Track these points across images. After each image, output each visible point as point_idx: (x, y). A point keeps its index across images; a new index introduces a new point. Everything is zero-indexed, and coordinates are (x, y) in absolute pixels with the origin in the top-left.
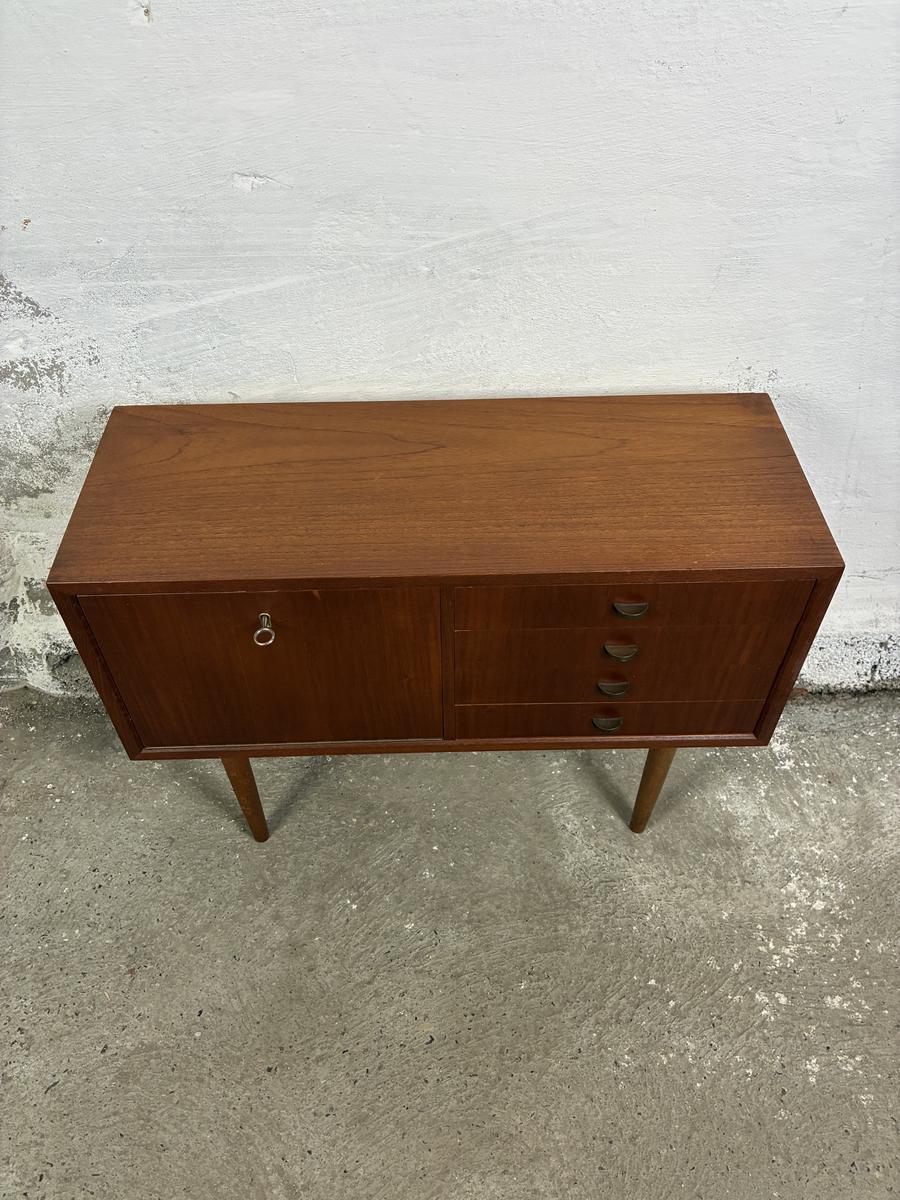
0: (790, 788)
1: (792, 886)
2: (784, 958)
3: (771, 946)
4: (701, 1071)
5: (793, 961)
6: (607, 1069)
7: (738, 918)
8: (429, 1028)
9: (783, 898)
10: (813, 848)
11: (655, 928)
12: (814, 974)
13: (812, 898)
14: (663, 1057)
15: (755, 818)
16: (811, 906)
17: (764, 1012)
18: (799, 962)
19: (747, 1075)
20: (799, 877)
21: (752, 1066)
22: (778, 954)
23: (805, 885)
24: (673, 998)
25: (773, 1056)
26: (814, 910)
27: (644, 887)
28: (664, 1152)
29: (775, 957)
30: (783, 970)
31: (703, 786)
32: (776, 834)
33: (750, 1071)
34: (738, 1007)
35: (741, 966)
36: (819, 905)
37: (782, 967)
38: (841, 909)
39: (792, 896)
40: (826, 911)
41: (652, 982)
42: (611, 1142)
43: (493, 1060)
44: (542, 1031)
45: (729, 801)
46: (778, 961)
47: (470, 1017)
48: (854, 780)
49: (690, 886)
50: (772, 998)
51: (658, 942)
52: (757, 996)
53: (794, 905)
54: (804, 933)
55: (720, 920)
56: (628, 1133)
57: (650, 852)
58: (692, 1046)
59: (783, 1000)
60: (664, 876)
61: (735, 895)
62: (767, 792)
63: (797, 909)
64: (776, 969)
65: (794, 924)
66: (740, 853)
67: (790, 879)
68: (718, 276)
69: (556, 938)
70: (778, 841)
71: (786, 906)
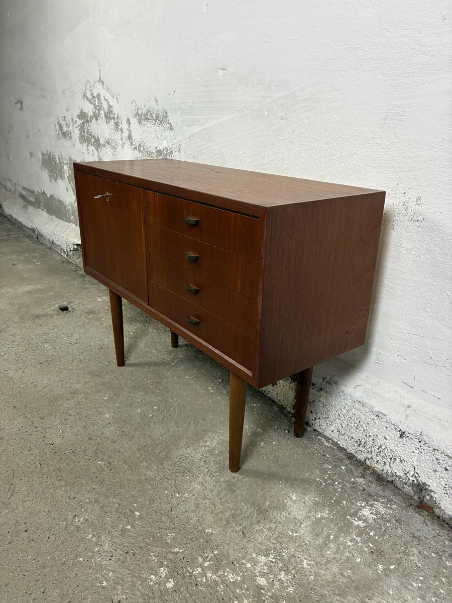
0: (340, 530)
1: (262, 559)
2: (203, 575)
3: (206, 564)
4: (91, 557)
5: (204, 581)
6: (70, 513)
7: (213, 538)
8: (58, 441)
9: (249, 557)
10: (305, 561)
11: (174, 501)
12: (204, 598)
13: (263, 575)
14: (91, 535)
15: (295, 518)
16: (256, 576)
17: (153, 577)
18: (207, 585)
19: (101, 583)
20: (274, 560)
21: (110, 583)
22: (203, 570)
23: (270, 567)
24: (133, 526)
25: (123, 593)
26: (256, 580)
27: (196, 486)
28: (30, 557)
29: (200, 569)
30: (193, 578)
31: (292, 486)
32: (295, 534)
33: (105, 584)
34: (147, 561)
35: (178, 553)
36: (262, 581)
37: (194, 576)
38: (270, 596)
39: (255, 562)
40: (260, 588)
41: (137, 514)
42: (26, 531)
43: (52, 468)
44: (78, 479)
45: (294, 502)
46: (197, 572)
47: (71, 451)
48: (392, 567)
49: (215, 506)
50: (167, 578)
51: (165, 506)
52: (162, 569)
53: (248, 565)
54: (232, 580)
55: (204, 529)
56: (35, 536)
57: (222, 480)
58: (106, 547)
59: (170, 585)
60: (212, 491)
61: (229, 530)
62: (322, 518)
63: (247, 569)
64: (190, 573)
65: (234, 572)
66: (262, 521)
67: (267, 555)
68: (384, 123)
69: (137, 464)
70: (291, 538)
71: (243, 561)
